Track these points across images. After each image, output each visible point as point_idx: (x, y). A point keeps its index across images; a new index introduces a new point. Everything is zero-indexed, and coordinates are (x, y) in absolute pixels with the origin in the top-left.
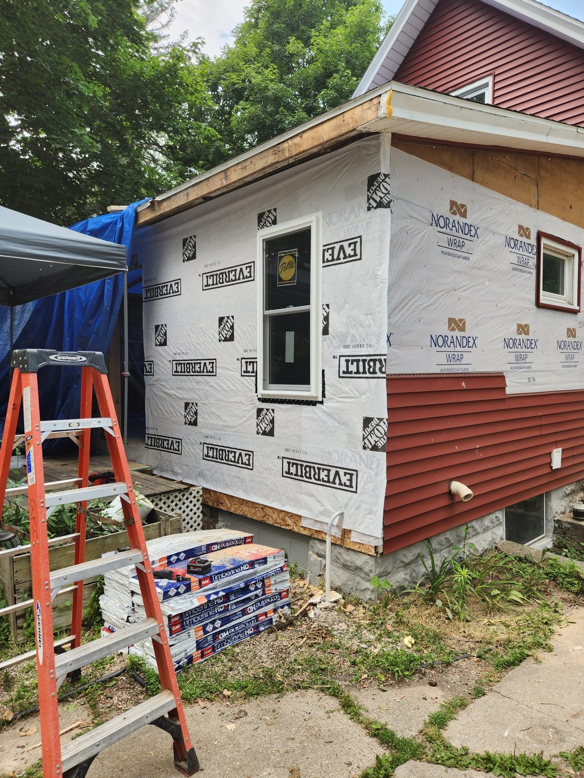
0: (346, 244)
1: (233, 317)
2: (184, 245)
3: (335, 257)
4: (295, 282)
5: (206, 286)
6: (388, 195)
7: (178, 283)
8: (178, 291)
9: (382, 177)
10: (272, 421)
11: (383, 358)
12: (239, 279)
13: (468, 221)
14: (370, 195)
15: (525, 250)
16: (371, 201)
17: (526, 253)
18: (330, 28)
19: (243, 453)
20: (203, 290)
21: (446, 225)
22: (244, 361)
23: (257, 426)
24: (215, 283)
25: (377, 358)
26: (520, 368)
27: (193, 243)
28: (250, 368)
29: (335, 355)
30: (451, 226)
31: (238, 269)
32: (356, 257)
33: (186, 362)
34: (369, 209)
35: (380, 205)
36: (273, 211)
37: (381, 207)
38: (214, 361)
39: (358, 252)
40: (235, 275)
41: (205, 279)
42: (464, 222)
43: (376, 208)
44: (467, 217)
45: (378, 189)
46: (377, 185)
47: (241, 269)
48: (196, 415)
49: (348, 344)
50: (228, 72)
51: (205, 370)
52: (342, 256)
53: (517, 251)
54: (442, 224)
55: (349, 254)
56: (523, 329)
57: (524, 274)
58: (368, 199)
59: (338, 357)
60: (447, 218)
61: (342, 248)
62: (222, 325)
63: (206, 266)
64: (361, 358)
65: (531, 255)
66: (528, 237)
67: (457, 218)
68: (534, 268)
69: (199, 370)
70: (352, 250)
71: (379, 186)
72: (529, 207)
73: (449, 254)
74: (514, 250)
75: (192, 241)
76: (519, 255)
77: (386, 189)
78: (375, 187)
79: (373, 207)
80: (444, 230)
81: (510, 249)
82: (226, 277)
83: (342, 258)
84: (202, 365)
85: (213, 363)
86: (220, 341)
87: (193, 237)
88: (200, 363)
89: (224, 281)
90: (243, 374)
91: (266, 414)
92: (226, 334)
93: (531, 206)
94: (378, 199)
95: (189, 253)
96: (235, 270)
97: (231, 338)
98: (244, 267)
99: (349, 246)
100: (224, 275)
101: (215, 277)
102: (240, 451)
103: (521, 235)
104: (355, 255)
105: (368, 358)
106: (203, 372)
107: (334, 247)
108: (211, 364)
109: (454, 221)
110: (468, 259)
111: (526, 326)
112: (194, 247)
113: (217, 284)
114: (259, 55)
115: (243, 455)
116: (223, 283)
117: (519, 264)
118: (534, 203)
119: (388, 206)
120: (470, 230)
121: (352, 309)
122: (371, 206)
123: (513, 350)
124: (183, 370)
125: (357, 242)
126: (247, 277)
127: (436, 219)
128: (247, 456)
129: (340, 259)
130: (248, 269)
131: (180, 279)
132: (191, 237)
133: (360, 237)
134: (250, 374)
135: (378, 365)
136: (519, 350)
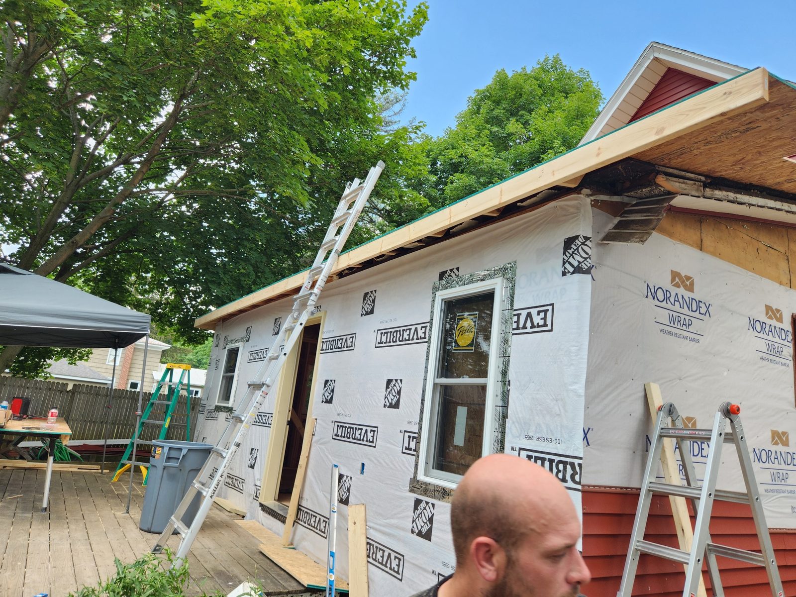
0: (534, 312)
1: (401, 380)
2: (364, 299)
3: (521, 325)
4: (472, 350)
5: (379, 343)
6: (588, 260)
7: (353, 337)
8: (352, 346)
9: (581, 240)
10: (431, 520)
11: (576, 462)
12: (413, 339)
13: (697, 295)
14: (566, 259)
15: (777, 336)
16: (567, 265)
17: (777, 339)
18: (548, 112)
19: (393, 555)
20: (376, 347)
21: (666, 298)
22: (407, 434)
23: (413, 521)
24: (388, 341)
25: (569, 460)
26: (778, 491)
27: (373, 298)
28: (413, 445)
29: (514, 446)
30: (672, 300)
31: (413, 328)
32: (545, 327)
33: (348, 426)
34: (564, 274)
35: (578, 270)
36: (455, 270)
37: (579, 272)
38: (376, 429)
39: (549, 322)
40: (409, 335)
41: (379, 335)
42: (691, 297)
43: (572, 273)
44: (695, 291)
45: (576, 252)
46: (575, 248)
47: (416, 329)
48: (349, 492)
49: (530, 434)
50: (448, 149)
51: (365, 439)
52: (529, 324)
53: (765, 336)
54: (661, 297)
55: (538, 324)
56: (780, 438)
57: (777, 365)
58: (564, 263)
59: (517, 449)
60: (667, 291)
61: (529, 315)
62: (389, 388)
63: (382, 322)
64: (547, 457)
65: (785, 342)
66: (780, 320)
67: (681, 291)
68: (791, 358)
69: (359, 438)
70: (541, 319)
71: (577, 249)
72: (778, 285)
73: (671, 334)
74: (761, 335)
75: (372, 295)
76: (767, 342)
77: (587, 253)
78: (572, 250)
79: (569, 272)
80: (664, 304)
81: (756, 334)
82: (400, 336)
83: (529, 328)
84: (363, 432)
85: (374, 431)
86: (385, 406)
87: (374, 292)
88: (361, 429)
89: (398, 340)
90: (404, 451)
91: (425, 508)
92: (392, 400)
93: (781, 283)
94: (576, 264)
95: (368, 308)
96: (410, 329)
97: (396, 406)
98: (419, 327)
99: (538, 314)
100: (398, 333)
101: (389, 334)
102: (390, 552)
103: (770, 318)
104: (545, 325)
105: (557, 459)
106: (363, 440)
107: (520, 314)
108: (372, 433)
109: (677, 294)
110: (698, 341)
111: (784, 433)
112: (374, 301)
113: (390, 342)
114: (479, 136)
115: (393, 557)
116: (396, 341)
117: (769, 352)
118: (785, 280)
119: (588, 272)
120: (700, 308)
121: (538, 390)
122: (566, 271)
123: (766, 465)
124: (343, 435)
125: (548, 310)
126: (421, 338)
127: (653, 291)
128: (397, 560)
129: (526, 328)
130: (424, 329)
131: (355, 334)
132: (371, 292)
133: (552, 305)
134: (412, 452)
135: (569, 471)
136: (776, 466)
